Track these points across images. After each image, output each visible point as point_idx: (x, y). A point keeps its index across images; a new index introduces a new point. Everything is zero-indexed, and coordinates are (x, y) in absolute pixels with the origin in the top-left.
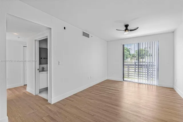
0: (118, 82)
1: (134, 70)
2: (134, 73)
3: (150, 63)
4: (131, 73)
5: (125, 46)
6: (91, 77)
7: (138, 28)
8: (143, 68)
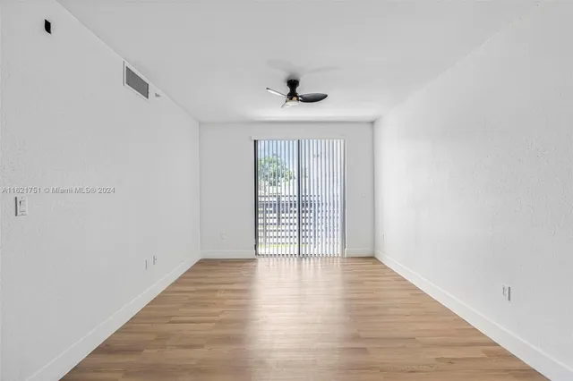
0: (244, 262)
1: (275, 221)
2: (275, 228)
3: (316, 199)
4: (271, 229)
5: (261, 146)
6: (155, 259)
7: (326, 96)
8: (307, 212)
